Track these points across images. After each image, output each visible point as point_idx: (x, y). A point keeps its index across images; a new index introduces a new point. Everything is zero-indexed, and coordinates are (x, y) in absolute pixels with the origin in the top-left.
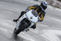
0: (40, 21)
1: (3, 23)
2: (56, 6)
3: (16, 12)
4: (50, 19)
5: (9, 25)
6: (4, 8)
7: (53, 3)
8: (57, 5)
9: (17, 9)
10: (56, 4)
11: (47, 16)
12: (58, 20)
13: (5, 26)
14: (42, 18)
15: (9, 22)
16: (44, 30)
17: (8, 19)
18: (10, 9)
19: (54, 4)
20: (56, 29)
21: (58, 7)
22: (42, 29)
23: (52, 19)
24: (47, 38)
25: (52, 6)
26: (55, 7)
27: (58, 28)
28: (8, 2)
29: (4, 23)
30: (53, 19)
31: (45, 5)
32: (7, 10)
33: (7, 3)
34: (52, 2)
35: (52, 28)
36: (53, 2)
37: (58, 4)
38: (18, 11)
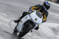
0: (44, 22)
14: (45, 19)
18: (4, 3)
24: (41, 30)
31: (48, 5)
38: (12, 4)
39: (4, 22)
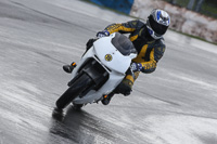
1: (8, 93)
2: (193, 32)
3: (53, 52)
4: (174, 79)
5: (27, 101)
6: (8, 40)
7: (183, 23)
8: (199, 31)
9: (54, 44)
10: (194, 28)
11: (163, 70)
12: (201, 82)
13: (12, 103)
15: (28, 91)
16: (150, 119)
17: (25, 79)
18: (29, 45)
19: (186, 27)
20: (194, 112)
21: (201, 38)
22: (144, 115)
23: (178, 80)
25: (180, 32)
26: (192, 36)
27: (200, 112)
28: (23, 19)
29: (11, 91)
30: (183, 78)
31: (160, 21)
32: (20, 47)
33: (20, 21)
34: (181, 20)
35: (180, 111)
36: (185, 20)
37: (200, 25)
38: (58, 50)
39: (31, 113)
